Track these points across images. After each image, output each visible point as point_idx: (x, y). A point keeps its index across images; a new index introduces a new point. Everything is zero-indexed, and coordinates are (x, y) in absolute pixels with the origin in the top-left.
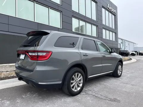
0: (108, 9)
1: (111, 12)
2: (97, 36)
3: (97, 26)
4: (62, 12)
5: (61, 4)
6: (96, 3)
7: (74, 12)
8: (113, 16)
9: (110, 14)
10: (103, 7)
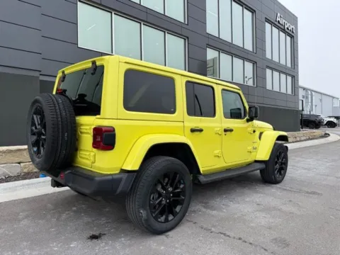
0: (277, 23)
1: (284, 30)
2: (254, 84)
3: (254, 63)
4: (188, 38)
5: (186, 23)
6: (253, 13)
8: (288, 38)
9: (282, 35)
10: (268, 21)
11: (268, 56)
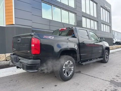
0: (104, 7)
1: (107, 10)
2: (97, 29)
3: (97, 22)
4: (76, 13)
5: (75, 8)
6: (96, 4)
7: (83, 13)
8: (108, 13)
10: (101, 7)
11: (102, 19)
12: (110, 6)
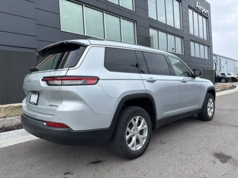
0: (196, 9)
1: (202, 13)
2: (182, 53)
3: (182, 38)
4: (136, 21)
5: (134, 11)
6: (179, 2)
7: (151, 20)
8: (204, 19)
9: (200, 17)
10: (190, 7)
11: (191, 32)
12: (208, 6)
